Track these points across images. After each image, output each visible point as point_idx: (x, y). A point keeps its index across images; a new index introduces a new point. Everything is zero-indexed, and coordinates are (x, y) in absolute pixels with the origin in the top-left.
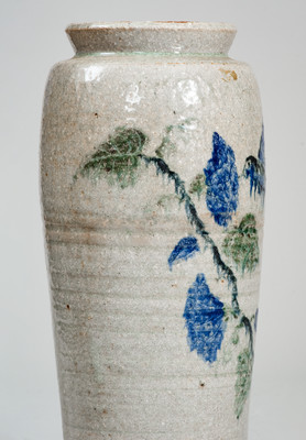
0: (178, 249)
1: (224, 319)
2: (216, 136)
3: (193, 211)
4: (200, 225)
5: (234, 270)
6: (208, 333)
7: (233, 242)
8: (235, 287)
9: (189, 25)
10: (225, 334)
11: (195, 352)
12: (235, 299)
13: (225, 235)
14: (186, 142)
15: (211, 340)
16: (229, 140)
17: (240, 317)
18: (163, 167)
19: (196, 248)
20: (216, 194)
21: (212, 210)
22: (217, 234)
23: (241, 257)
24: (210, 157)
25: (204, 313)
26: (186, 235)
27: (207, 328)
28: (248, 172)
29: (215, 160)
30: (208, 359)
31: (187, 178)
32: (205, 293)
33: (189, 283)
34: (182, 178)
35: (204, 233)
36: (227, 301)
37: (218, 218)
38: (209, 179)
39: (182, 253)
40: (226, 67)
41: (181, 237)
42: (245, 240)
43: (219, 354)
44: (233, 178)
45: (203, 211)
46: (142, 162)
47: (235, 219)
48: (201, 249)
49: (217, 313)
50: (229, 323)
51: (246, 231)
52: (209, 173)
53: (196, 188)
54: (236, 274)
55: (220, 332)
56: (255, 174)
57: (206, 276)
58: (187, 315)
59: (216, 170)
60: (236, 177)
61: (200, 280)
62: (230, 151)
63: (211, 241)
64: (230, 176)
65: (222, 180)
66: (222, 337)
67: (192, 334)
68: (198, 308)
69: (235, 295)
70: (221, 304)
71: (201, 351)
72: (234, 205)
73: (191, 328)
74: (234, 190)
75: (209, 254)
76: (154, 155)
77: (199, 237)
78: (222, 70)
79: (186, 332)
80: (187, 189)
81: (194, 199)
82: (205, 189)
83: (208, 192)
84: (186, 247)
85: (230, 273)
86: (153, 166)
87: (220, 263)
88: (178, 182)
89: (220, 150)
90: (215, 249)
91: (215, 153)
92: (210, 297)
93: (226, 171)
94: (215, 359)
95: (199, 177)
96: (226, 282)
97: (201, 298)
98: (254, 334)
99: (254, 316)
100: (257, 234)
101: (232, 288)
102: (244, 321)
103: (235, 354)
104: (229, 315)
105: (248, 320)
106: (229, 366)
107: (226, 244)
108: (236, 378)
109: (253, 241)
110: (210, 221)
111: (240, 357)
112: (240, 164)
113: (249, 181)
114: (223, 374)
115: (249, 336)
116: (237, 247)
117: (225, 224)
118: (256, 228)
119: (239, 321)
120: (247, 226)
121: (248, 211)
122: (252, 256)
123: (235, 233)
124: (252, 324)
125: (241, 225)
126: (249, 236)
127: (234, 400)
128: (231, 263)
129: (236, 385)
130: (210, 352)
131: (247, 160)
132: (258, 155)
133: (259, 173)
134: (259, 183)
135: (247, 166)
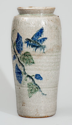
2: (18, 33)
5: (23, 64)
6: (19, 77)
8: (24, 68)
11: (18, 81)
12: (24, 71)
13: (20, 56)
15: (20, 79)
19: (15, 58)
20: (18, 46)
21: (17, 50)
23: (25, 61)
24: (17, 38)
25: (18, 72)
30: (20, 83)
34: (13, 42)
35: (16, 55)
36: (22, 71)
37: (18, 52)
42: (26, 57)
44: (21, 43)
47: (23, 53)
49: (20, 73)
54: (24, 65)
55: (21, 77)
56: (29, 43)
58: (16, 72)
59: (18, 41)
60: (22, 43)
61: (17, 65)
62: (21, 37)
63: (18, 57)
65: (19, 43)
66: (22, 79)
70: (21, 71)
72: (22, 49)
74: (22, 46)
75: (17, 59)
80: (14, 44)
85: (22, 64)
87: (20, 62)
92: (19, 69)
94: (21, 83)
95: (15, 42)
96: (21, 66)
97: (17, 69)
98: (35, 80)
99: (34, 76)
100: (32, 57)
101: (23, 68)
102: (28, 76)
103: (26, 83)
104: (23, 74)
105: (30, 76)
106: (25, 85)
107: (21, 57)
108: (28, 88)
109: (30, 58)
110: (17, 52)
111: (28, 84)
112: (24, 40)
113: (26, 44)
114: (24, 87)
115: (31, 80)
116: (24, 59)
117: (20, 53)
118: (31, 55)
119: (26, 76)
120: (27, 54)
121: (27, 51)
122: (30, 62)
123: (22, 56)
124: (32, 77)
125: (24, 54)
126: (28, 57)
127: (27, 93)
128: (22, 62)
129: (28, 90)
130: (20, 81)
131: (26, 39)
132: (32, 39)
133: (32, 42)
134: (32, 45)
135: (26, 41)
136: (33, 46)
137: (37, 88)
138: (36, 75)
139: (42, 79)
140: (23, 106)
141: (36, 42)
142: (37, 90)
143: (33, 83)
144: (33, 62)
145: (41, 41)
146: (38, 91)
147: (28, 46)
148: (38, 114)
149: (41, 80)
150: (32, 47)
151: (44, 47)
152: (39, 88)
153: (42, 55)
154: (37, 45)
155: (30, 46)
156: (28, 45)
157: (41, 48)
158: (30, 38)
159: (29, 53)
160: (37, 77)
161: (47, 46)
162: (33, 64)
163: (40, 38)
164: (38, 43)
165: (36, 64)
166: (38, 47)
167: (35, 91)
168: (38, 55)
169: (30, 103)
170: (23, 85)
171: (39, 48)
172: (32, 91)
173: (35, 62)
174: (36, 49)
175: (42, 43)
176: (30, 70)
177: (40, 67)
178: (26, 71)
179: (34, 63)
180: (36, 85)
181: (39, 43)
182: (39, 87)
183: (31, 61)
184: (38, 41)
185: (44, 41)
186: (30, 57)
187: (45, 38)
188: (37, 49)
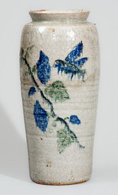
0: (30, 91)
1: (47, 117)
2: (41, 52)
3: (33, 77)
4: (36, 83)
6: (41, 121)
7: (49, 90)
8: (52, 106)
10: (49, 123)
11: (38, 127)
12: (52, 111)
13: (45, 87)
14: (31, 53)
15: (43, 124)
16: (46, 53)
18: (26, 62)
19: (35, 91)
20: (41, 73)
21: (39, 78)
22: (42, 87)
23: (54, 95)
24: (39, 59)
25: (40, 114)
26: (32, 86)
27: (41, 120)
28: (56, 66)
29: (40, 61)
30: (42, 130)
31: (32, 66)
32: (39, 107)
33: (34, 103)
34: (30, 66)
35: (38, 86)
36: (48, 111)
37: (42, 81)
38: (38, 67)
41: (30, 87)
42: (56, 90)
43: (47, 129)
44: (48, 67)
45: (36, 78)
47: (50, 82)
48: (37, 92)
49: (45, 114)
50: (50, 119)
52: (38, 65)
53: (34, 70)
54: (51, 102)
55: (46, 121)
56: (62, 66)
57: (39, 101)
58: (34, 114)
59: (41, 64)
61: (37, 102)
62: (47, 58)
63: (40, 89)
64: (46, 66)
65: (43, 68)
66: (47, 124)
67: (36, 121)
68: (37, 112)
70: (46, 112)
71: (40, 127)
72: (49, 77)
73: (36, 119)
74: (48, 72)
75: (39, 93)
76: (24, 57)
77: (35, 87)
80: (32, 70)
81: (33, 73)
82: (37, 70)
83: (38, 72)
84: (32, 90)
85: (49, 101)
87: (44, 97)
88: (29, 68)
89: (43, 57)
90: (41, 92)
92: (41, 109)
93: (45, 65)
94: (45, 130)
95: (34, 66)
96: (47, 104)
97: (38, 109)
98: (70, 124)
99: (68, 118)
100: (66, 88)
101: (50, 106)
102: (59, 119)
103: (55, 130)
104: (50, 116)
105: (62, 119)
106: (52, 134)
107: (46, 90)
108: (57, 139)
109: (62, 91)
110: (39, 82)
111: (58, 132)
112: (52, 62)
113: (57, 68)
114: (50, 137)
115: (64, 125)
116: (52, 92)
117: (45, 84)
118: (64, 86)
119: (55, 118)
120: (57, 85)
121: (57, 79)
122: (62, 96)
123: (49, 87)
124: (66, 120)
125: (53, 85)
126: (58, 89)
127: (57, 146)
128: (49, 98)
129: (58, 141)
130: (43, 128)
131: (56, 61)
132: (66, 60)
133: (66, 66)
134: (66, 70)
135: (56, 64)
136: (68, 71)
137: (72, 137)
138: (72, 117)
139: (80, 123)
140: (48, 168)
141: (72, 65)
142: (71, 140)
143: (66, 130)
144: (67, 96)
145: (79, 62)
146: (73, 142)
147: (60, 71)
148: (73, 178)
149: (78, 124)
150: (66, 73)
151: (83, 72)
152: (76, 137)
153: (80, 86)
154: (74, 70)
155: (63, 72)
156: (59, 70)
157: (79, 74)
158: (63, 59)
159: (61, 82)
160: (73, 120)
161: (87, 71)
162: (67, 100)
163: (78, 59)
164: (75, 66)
165: (71, 100)
166: (75, 72)
167: (70, 142)
168: (75, 86)
169: (60, 161)
170: (48, 134)
171: (77, 75)
172: (65, 143)
173: (70, 97)
174: (72, 76)
175: (81, 67)
176: (63, 109)
177: (77, 104)
178: (56, 112)
179: (68, 98)
180: (71, 132)
181: (77, 66)
182: (75, 135)
183: (65, 95)
184: (75, 63)
185: (83, 63)
186: (62, 88)
187: (84, 58)
188: (74, 75)
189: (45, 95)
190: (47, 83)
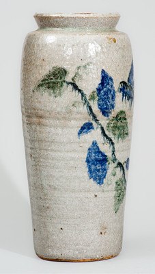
0: (83, 128)
1: (107, 163)
2: (103, 71)
3: (91, 109)
4: (94, 117)
5: (113, 139)
6: (99, 170)
7: (112, 125)
8: (114, 148)
9: (91, 15)
10: (108, 171)
11: (92, 179)
12: (113, 154)
13: (108, 121)
14: (87, 74)
15: (100, 174)
16: (110, 73)
17: (116, 163)
18: (75, 87)
19: (92, 128)
20: (103, 101)
21: (100, 109)
22: (104, 121)
23: (117, 132)
24: (100, 82)
25: (97, 160)
26: (87, 121)
27: (98, 168)
28: (121, 90)
29: (102, 84)
30: (98, 183)
31: (88, 93)
32: (97, 150)
33: (89, 145)
34: (85, 92)
35: (97, 121)
36: (109, 154)
37: (104, 113)
38: (99, 94)
39: (85, 130)
40: (110, 36)
41: (84, 123)
42: (119, 124)
43: (105, 181)
44: (112, 93)
45: (96, 109)
46: (65, 84)
47: (114, 113)
48: (95, 128)
49: (104, 160)
50: (110, 166)
51: (120, 119)
52: (99, 90)
53: (92, 98)
54: (114, 141)
55: (105, 170)
56: (125, 90)
57: (98, 142)
58: (88, 161)
59: (103, 88)
60: (114, 92)
61: (94, 144)
62: (111, 79)
63: (100, 124)
64: (111, 91)
65: (106, 93)
66: (106, 172)
67: (90, 171)
68: (93, 158)
69: (113, 152)
70: (106, 156)
71: (95, 179)
72: (113, 106)
73: (90, 168)
74: (113, 98)
75: (99, 131)
76: (71, 81)
77: (94, 123)
78: (107, 38)
79: (87, 169)
80: (88, 98)
81: (91, 103)
82: (97, 98)
83: (99, 100)
84: (87, 127)
85: (111, 140)
86: (70, 87)
87: (105, 135)
88: (83, 95)
89: (105, 79)
90: (102, 129)
91: (102, 80)
92: (100, 152)
93: (109, 89)
94: (102, 183)
95: (93, 92)
96: (109, 145)
97: (95, 153)
98: (126, 171)
99: (125, 162)
100: (127, 121)
101: (111, 147)
102: (119, 164)
103: (114, 181)
104: (110, 161)
105: (122, 164)
106: (110, 187)
107: (108, 126)
108: (114, 193)
109: (124, 124)
111: (117, 183)
112: (116, 85)
113: (121, 94)
115: (122, 172)
116: (115, 127)
117: (108, 116)
118: (126, 117)
120: (121, 117)
121: (121, 109)
122: (124, 132)
123: (113, 120)
125: (117, 117)
126: (122, 122)
127: (113, 204)
128: (111, 136)
129: (115, 196)
130: (100, 179)
131: (121, 83)
132: (128, 81)
133: (128, 89)
135: (120, 87)
138: (128, 160)
140: (103, 236)
141: (131, 88)
143: (123, 179)
147: (124, 98)
156: (123, 96)
158: (126, 80)
159: (124, 112)
165: (129, 137)
170: (106, 188)
172: (120, 197)
173: (129, 132)
178: (117, 155)
179: (128, 134)
183: (126, 130)
189: (107, 133)
190: (110, 115)
